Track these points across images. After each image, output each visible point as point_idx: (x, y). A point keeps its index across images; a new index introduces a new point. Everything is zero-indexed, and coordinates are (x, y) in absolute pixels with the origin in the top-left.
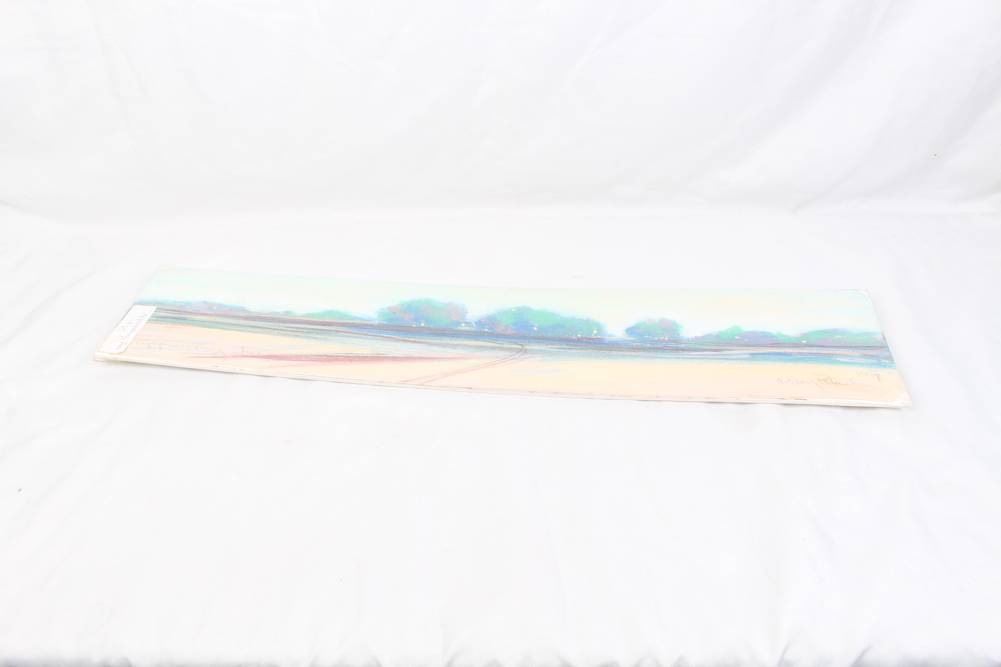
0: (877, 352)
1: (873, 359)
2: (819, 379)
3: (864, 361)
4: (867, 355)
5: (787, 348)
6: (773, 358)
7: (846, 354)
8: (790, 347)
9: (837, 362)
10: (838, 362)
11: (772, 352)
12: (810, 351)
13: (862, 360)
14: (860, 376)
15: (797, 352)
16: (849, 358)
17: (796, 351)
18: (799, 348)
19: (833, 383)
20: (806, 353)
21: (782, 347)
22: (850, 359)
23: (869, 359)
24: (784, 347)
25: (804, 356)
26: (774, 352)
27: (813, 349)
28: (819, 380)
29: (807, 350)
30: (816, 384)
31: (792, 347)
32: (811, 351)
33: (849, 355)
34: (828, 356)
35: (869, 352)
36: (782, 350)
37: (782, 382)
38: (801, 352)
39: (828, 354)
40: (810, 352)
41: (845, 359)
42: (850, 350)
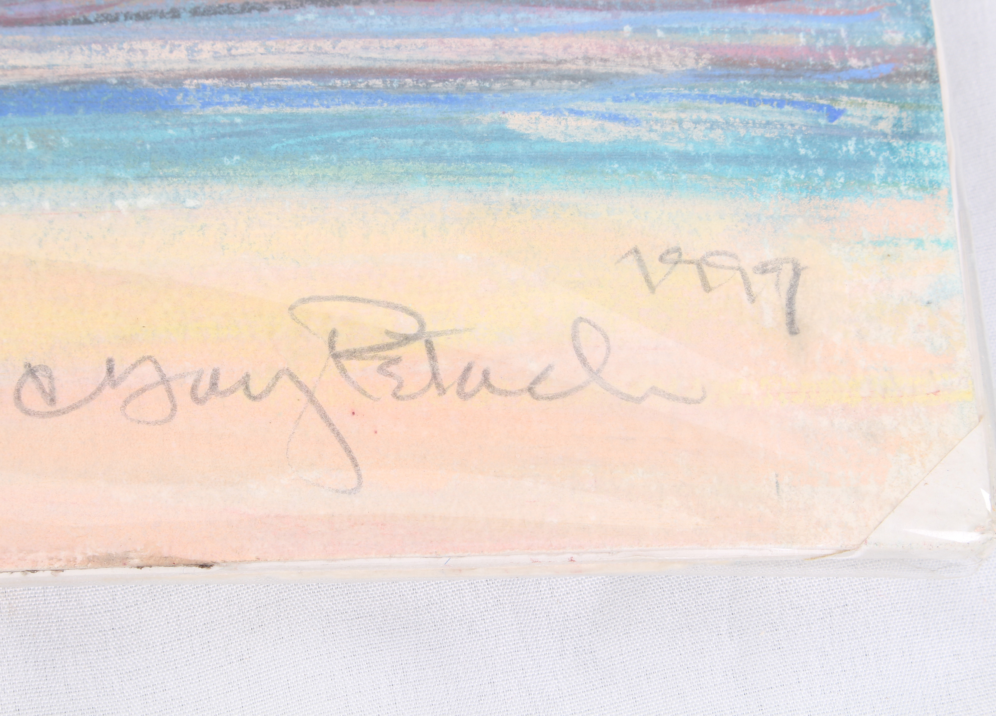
0: (827, 26)
1: (781, 103)
2: (339, 348)
3: (713, 125)
4: (744, 64)
5: (156, 25)
6: (30, 145)
7: (588, 59)
8: (175, 14)
9: (504, 160)
10: (519, 148)
11: (30, 75)
12: (319, 51)
13: (697, 122)
14: (652, 288)
15: (219, 66)
16: (609, 105)
17: (216, 56)
18: (241, 22)
19: (438, 386)
20: (286, 73)
21: (116, 19)
22: (615, 118)
23: (752, 102)
24: (127, 16)
25: (266, 110)
26: (50, 77)
27: (343, 24)
28: (336, 356)
29: (297, 45)
30: (312, 400)
31: (195, 12)
32: (327, 45)
33: (611, 68)
34: (450, 99)
35: (764, 31)
36: (113, 51)
37: (53, 401)
38: (249, 65)
39: (454, 74)
40: (316, 62)
41: (572, 121)
42: (625, 15)
